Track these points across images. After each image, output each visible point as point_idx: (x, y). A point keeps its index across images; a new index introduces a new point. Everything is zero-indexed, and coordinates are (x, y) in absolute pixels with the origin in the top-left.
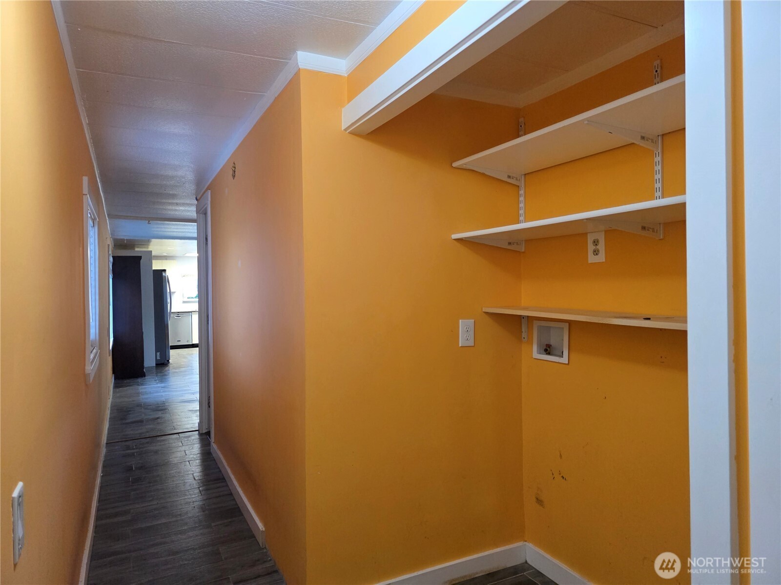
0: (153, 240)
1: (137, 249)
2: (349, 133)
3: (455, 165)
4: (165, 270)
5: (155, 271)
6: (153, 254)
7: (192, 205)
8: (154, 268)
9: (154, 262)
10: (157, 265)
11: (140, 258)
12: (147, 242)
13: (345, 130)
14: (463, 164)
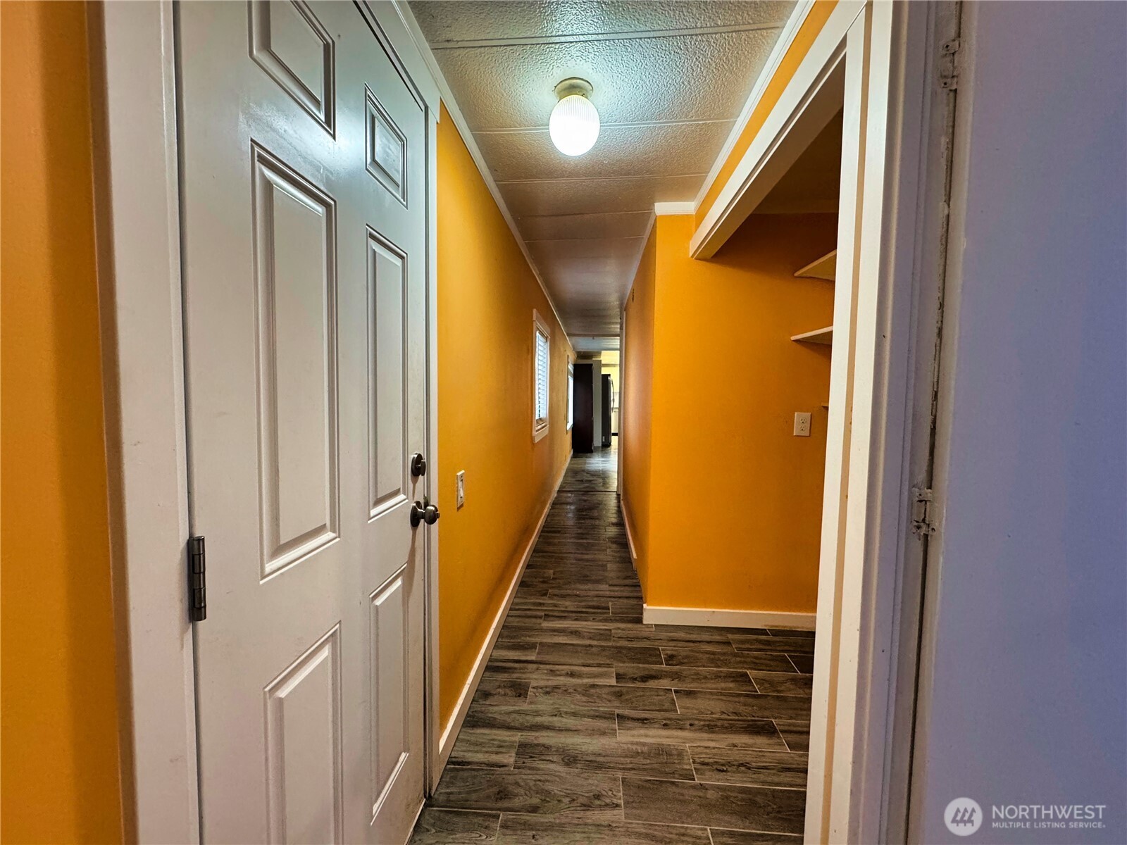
0: (603, 352)
1: (594, 359)
2: (696, 259)
3: (796, 274)
4: (609, 375)
5: (603, 375)
6: (603, 362)
7: (617, 323)
8: (602, 373)
9: (602, 368)
10: (604, 371)
11: (592, 365)
12: (599, 353)
13: (692, 257)
14: (803, 273)
